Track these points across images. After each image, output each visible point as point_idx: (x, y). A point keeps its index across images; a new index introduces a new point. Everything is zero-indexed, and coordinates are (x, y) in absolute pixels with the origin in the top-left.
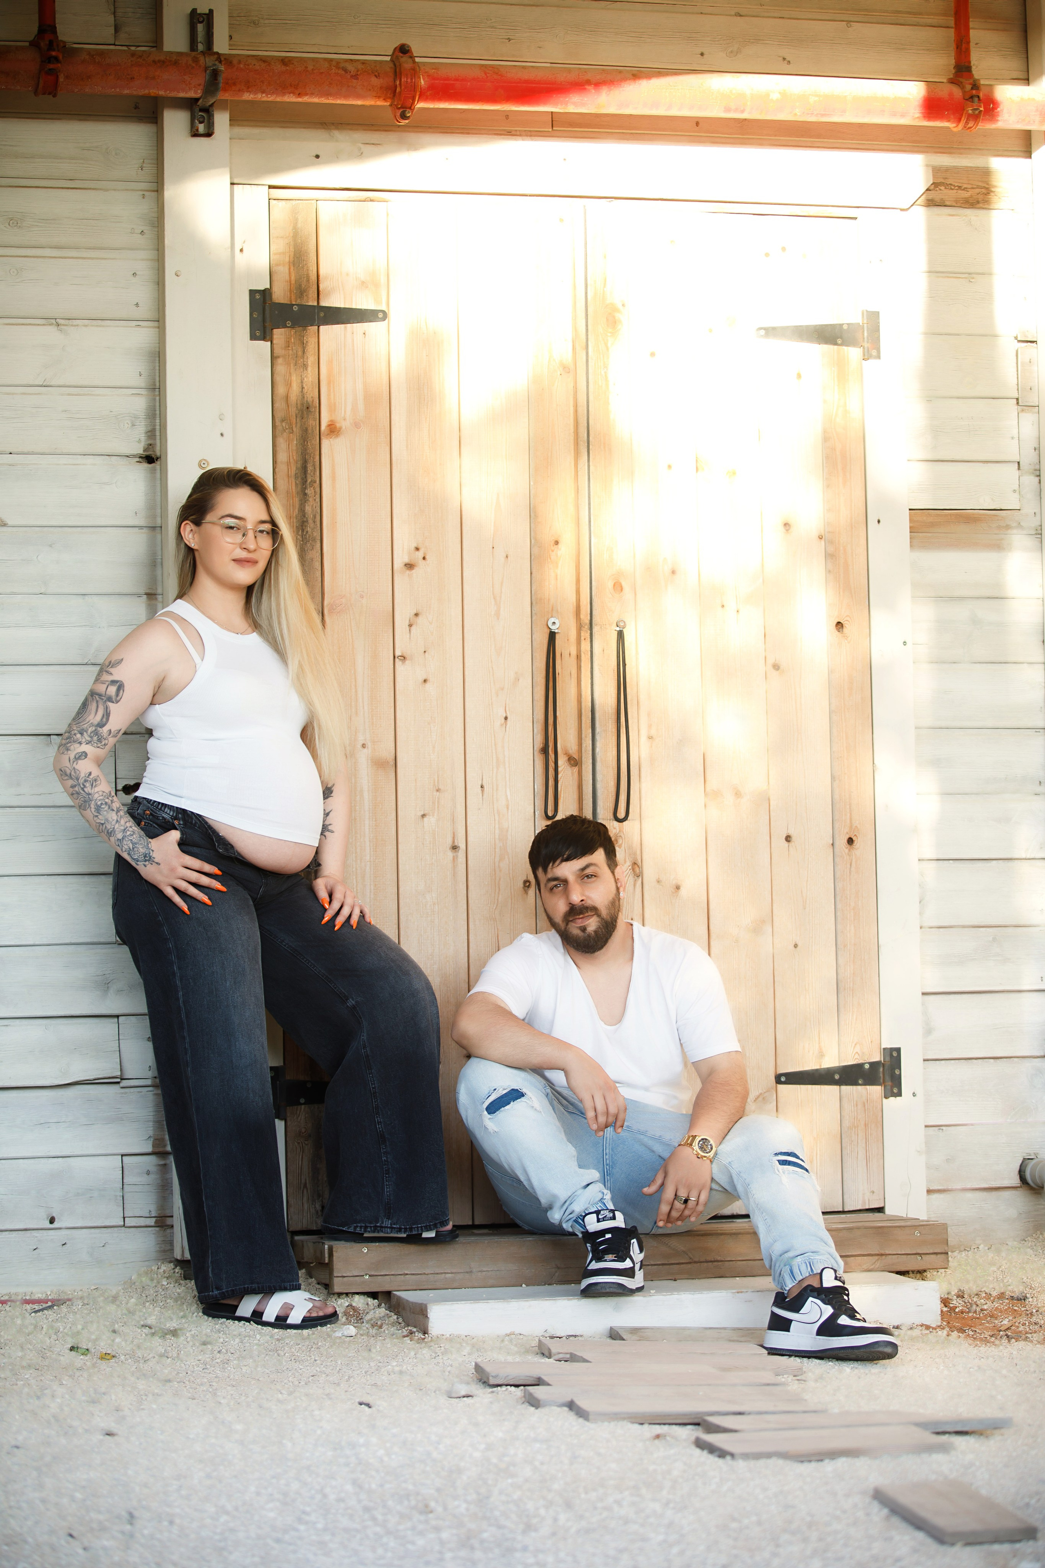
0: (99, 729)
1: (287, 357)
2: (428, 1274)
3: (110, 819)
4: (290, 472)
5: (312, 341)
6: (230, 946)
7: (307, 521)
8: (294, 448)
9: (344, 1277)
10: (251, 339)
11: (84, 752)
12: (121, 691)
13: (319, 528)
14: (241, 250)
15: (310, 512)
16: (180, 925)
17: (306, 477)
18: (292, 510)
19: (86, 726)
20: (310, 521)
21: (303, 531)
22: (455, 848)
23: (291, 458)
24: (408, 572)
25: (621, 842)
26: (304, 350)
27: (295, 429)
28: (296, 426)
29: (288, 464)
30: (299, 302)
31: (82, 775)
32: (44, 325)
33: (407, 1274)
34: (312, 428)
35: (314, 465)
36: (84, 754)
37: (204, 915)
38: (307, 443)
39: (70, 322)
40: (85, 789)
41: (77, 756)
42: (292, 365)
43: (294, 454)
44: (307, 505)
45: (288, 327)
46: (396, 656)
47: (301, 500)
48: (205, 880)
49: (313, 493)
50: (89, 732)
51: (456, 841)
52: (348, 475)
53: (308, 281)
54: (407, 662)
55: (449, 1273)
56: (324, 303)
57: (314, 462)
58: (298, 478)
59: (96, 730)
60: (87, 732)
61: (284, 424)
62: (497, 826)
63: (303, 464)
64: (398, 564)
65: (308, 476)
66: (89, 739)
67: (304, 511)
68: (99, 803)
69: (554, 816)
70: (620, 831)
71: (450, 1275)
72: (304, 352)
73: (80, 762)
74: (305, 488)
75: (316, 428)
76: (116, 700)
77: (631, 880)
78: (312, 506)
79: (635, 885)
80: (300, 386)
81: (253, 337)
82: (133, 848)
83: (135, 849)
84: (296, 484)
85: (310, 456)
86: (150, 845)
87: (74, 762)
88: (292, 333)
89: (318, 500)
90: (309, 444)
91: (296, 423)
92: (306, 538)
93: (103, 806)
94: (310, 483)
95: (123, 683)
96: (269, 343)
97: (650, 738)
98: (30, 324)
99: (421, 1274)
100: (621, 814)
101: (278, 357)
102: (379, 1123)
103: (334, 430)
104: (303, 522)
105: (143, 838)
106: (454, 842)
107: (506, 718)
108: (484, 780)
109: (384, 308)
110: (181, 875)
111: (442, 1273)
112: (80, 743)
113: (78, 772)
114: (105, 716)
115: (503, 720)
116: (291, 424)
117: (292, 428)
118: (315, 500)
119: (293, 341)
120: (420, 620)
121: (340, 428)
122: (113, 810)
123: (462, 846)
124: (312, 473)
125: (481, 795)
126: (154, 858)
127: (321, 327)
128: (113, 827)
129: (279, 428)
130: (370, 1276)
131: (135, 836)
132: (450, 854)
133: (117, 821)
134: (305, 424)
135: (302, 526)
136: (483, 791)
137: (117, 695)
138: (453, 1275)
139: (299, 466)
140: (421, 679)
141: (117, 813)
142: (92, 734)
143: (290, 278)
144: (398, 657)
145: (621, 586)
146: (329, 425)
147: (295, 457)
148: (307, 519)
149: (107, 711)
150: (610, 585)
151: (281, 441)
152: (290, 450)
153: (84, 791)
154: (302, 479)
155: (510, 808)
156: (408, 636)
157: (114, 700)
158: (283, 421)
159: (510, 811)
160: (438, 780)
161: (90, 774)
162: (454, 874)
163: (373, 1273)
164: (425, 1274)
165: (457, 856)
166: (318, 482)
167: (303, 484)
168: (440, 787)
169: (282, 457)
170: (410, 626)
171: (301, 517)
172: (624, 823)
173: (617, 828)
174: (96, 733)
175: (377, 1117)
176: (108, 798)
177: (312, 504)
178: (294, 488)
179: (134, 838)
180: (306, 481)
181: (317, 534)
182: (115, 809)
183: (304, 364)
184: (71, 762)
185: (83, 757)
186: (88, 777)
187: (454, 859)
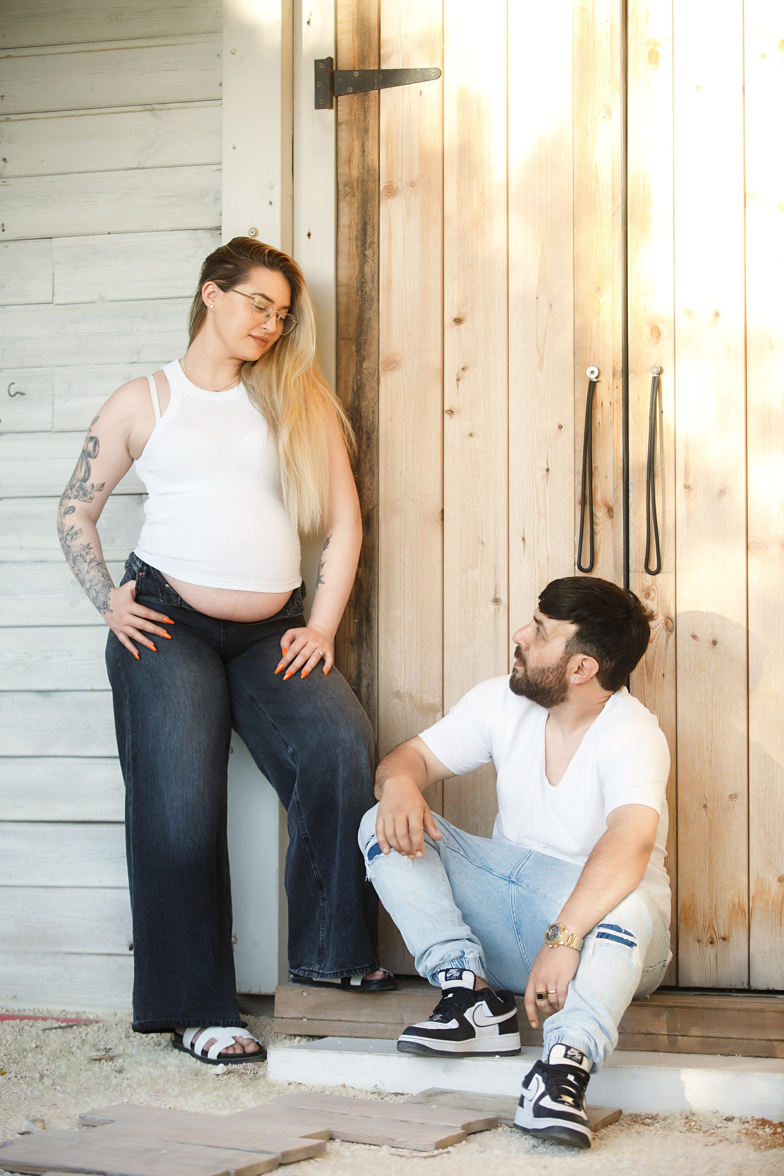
0: (83, 484)
1: (350, 122)
2: (361, 1022)
3: (82, 570)
4: (351, 235)
5: (373, 104)
6: (172, 693)
7: (366, 282)
8: (356, 211)
9: (283, 1018)
10: (316, 108)
11: (72, 506)
12: (97, 447)
13: (376, 288)
14: (308, 23)
15: (369, 273)
16: (133, 671)
17: (365, 239)
18: (352, 272)
19: (75, 481)
20: (369, 281)
21: (362, 291)
22: (496, 601)
23: (353, 221)
24: (456, 326)
25: (653, 596)
26: (365, 114)
27: (356, 193)
28: (357, 190)
29: (350, 226)
30: (361, 68)
31: (66, 529)
32: (141, 111)
33: (342, 1021)
34: (372, 190)
35: (373, 227)
36: (72, 509)
37: (150, 662)
38: (367, 205)
39: (163, 106)
40: (67, 542)
41: (66, 511)
42: (354, 130)
43: (356, 217)
44: (366, 265)
45: (351, 93)
46: (445, 411)
47: (360, 262)
48: (150, 627)
49: (372, 254)
50: (76, 487)
51: (498, 594)
52: (403, 235)
53: (370, 46)
54: (455, 416)
55: (382, 1023)
56: (383, 67)
57: (373, 223)
58: (358, 239)
59: (81, 485)
60: (75, 488)
61: (346, 188)
62: (537, 579)
63: (363, 226)
64: (448, 320)
65: (368, 237)
66: (76, 493)
67: (363, 271)
68: (75, 555)
69: (590, 570)
70: (652, 584)
71: (382, 1025)
72: (365, 117)
73: (67, 516)
74: (365, 250)
75: (375, 189)
76: (94, 455)
77: (664, 634)
78: (371, 267)
79: (667, 640)
80: (362, 150)
81: (318, 106)
82: (96, 597)
83: (98, 598)
84: (357, 246)
85: (370, 218)
86: (109, 594)
87: (62, 516)
88: (355, 98)
89: (376, 260)
90: (369, 206)
91: (358, 186)
92: (365, 298)
93: (78, 558)
94: (369, 244)
95: (98, 439)
96: (333, 111)
97: (687, 487)
98: (129, 112)
99: (355, 1022)
100: (653, 567)
101: (342, 123)
102: (316, 869)
103: (392, 191)
104: (363, 283)
105: (105, 588)
106: (496, 594)
107: (548, 470)
108: (525, 532)
109: (438, 65)
110: (128, 622)
111: (375, 1023)
112: (70, 498)
113: (64, 526)
114: (87, 471)
115: (545, 472)
116: (352, 188)
117: (354, 191)
118: (373, 260)
119: (355, 107)
120: (467, 374)
121: (398, 188)
122: (86, 561)
123: (503, 598)
124: (371, 235)
125: (522, 547)
126: (109, 606)
127: (381, 90)
128: (84, 577)
129: (342, 193)
130: (308, 1019)
131: (98, 585)
132: (492, 607)
133: (88, 571)
134: (365, 187)
135: (361, 287)
136: (524, 544)
137: (94, 451)
138: (385, 1025)
139: (359, 228)
140: (468, 433)
141: (88, 564)
142: (79, 489)
143: (353, 45)
144: (446, 412)
145: (659, 331)
146: (387, 186)
147: (356, 220)
148: (366, 279)
149: (88, 466)
150: (647, 330)
151: (343, 205)
152: (352, 212)
153: (66, 544)
154: (362, 241)
155: (550, 561)
156: (456, 391)
157: (92, 455)
158: (345, 185)
159: (550, 564)
160: (482, 533)
161: (73, 527)
162: (496, 627)
163: (310, 1017)
164: (358, 1022)
165: (499, 610)
166: (376, 243)
167: (364, 246)
168: (483, 540)
169: (345, 220)
170: (458, 380)
171: (360, 278)
172: (657, 576)
173: (650, 581)
174: (81, 487)
175: (313, 863)
176: (84, 550)
177: (370, 264)
178: (355, 249)
179: (97, 588)
180: (366, 243)
181: (374, 294)
182: (88, 561)
183: (365, 128)
184: (61, 516)
185: (71, 512)
186: (70, 531)
187: (495, 612)
